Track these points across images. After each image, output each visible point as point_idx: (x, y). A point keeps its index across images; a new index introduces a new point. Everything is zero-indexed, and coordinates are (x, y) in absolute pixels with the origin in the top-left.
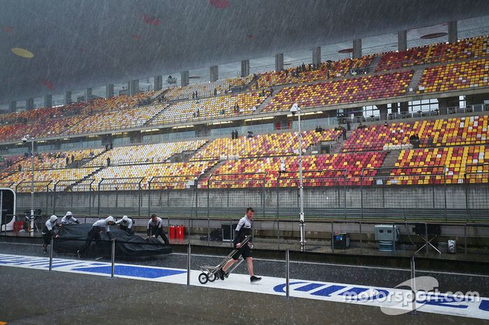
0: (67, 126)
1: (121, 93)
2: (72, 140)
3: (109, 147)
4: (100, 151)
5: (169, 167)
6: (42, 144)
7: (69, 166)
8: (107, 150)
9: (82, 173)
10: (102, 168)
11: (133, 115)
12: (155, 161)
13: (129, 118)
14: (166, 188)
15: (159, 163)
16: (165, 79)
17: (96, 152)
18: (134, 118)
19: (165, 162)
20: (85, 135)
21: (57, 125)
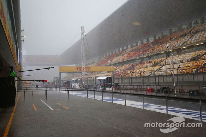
0: (153, 49)
1: (175, 32)
2: (155, 55)
3: (168, 56)
4: (164, 58)
5: (189, 63)
6: (145, 58)
7: (152, 66)
8: (167, 58)
9: (156, 68)
10: (164, 65)
11: (177, 42)
12: (184, 61)
13: (176, 43)
14: (186, 73)
15: (185, 62)
16: (193, 22)
17: (163, 59)
18: (178, 43)
19: (188, 61)
20: (159, 52)
21: (150, 49)
